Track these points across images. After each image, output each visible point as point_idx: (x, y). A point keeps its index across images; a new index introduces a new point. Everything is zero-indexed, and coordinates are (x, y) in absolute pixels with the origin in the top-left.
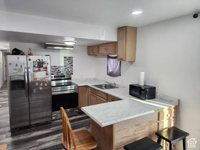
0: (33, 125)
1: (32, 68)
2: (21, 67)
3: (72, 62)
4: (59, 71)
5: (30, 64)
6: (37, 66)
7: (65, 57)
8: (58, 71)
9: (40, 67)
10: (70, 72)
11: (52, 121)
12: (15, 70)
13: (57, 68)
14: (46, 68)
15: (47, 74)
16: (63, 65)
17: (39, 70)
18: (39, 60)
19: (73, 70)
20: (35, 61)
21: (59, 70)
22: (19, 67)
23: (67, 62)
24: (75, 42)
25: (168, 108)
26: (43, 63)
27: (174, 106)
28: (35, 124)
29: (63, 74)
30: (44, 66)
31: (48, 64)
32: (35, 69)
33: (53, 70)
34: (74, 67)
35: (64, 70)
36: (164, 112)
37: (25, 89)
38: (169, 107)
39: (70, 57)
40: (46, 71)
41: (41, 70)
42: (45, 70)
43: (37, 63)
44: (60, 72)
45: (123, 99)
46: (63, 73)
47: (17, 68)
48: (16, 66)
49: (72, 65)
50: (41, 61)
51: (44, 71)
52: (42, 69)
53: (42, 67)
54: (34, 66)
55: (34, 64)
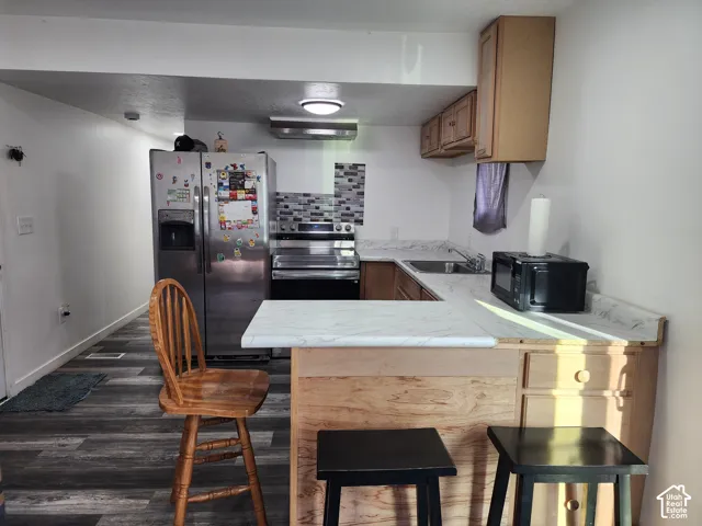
0: (218, 357)
1: (213, 190)
2: (186, 185)
3: (361, 183)
4: (317, 211)
5: (211, 179)
6: (227, 184)
7: (338, 166)
8: (314, 211)
9: (236, 189)
10: (353, 215)
11: (272, 358)
12: (170, 192)
13: (313, 201)
14: (253, 191)
15: (255, 211)
16: (333, 193)
17: (234, 198)
18: (234, 166)
19: (366, 209)
20: (223, 168)
21: (317, 208)
22: (180, 183)
23: (345, 181)
24: (340, 106)
25: (584, 342)
26: (244, 176)
27: (626, 343)
28: (224, 357)
29: (331, 221)
30: (248, 185)
31: (258, 178)
32: (222, 192)
33: (301, 207)
34: (367, 200)
35: (332, 208)
36: (557, 357)
37: (194, 249)
38: (589, 341)
39: (355, 166)
40: (254, 200)
41: (239, 197)
42: (251, 199)
43: (227, 175)
44: (322, 214)
45: (441, 300)
46: (330, 218)
47: (174, 187)
48: (174, 182)
49: (363, 194)
50: (239, 169)
51: (247, 199)
52: (241, 194)
53: (242, 187)
54: (220, 184)
55: (219, 177)
